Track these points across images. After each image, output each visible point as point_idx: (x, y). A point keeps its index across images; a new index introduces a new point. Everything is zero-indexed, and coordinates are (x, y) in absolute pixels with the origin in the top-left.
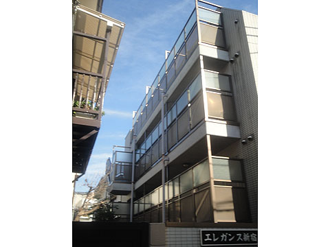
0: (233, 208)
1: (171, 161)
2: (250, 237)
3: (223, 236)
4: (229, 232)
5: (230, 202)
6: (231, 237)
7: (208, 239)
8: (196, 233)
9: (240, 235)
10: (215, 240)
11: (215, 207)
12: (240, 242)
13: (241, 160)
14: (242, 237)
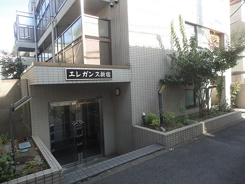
0: (99, 56)
1: (58, 22)
2: (106, 75)
3: (84, 73)
4: (89, 71)
5: (97, 52)
6: (91, 74)
7: (72, 75)
8: (62, 71)
9: (98, 73)
10: (77, 76)
11: (85, 55)
12: (98, 77)
13: (109, 21)
14: (100, 74)
